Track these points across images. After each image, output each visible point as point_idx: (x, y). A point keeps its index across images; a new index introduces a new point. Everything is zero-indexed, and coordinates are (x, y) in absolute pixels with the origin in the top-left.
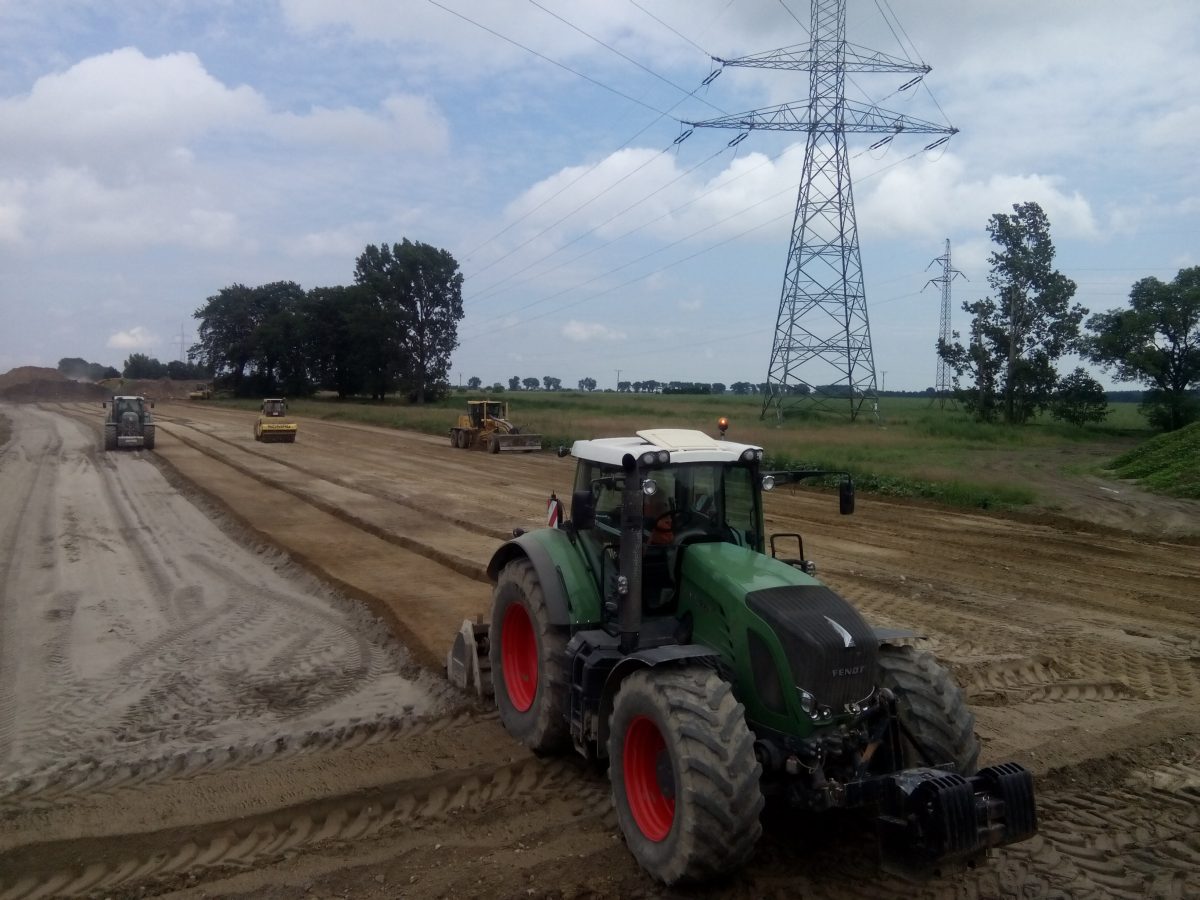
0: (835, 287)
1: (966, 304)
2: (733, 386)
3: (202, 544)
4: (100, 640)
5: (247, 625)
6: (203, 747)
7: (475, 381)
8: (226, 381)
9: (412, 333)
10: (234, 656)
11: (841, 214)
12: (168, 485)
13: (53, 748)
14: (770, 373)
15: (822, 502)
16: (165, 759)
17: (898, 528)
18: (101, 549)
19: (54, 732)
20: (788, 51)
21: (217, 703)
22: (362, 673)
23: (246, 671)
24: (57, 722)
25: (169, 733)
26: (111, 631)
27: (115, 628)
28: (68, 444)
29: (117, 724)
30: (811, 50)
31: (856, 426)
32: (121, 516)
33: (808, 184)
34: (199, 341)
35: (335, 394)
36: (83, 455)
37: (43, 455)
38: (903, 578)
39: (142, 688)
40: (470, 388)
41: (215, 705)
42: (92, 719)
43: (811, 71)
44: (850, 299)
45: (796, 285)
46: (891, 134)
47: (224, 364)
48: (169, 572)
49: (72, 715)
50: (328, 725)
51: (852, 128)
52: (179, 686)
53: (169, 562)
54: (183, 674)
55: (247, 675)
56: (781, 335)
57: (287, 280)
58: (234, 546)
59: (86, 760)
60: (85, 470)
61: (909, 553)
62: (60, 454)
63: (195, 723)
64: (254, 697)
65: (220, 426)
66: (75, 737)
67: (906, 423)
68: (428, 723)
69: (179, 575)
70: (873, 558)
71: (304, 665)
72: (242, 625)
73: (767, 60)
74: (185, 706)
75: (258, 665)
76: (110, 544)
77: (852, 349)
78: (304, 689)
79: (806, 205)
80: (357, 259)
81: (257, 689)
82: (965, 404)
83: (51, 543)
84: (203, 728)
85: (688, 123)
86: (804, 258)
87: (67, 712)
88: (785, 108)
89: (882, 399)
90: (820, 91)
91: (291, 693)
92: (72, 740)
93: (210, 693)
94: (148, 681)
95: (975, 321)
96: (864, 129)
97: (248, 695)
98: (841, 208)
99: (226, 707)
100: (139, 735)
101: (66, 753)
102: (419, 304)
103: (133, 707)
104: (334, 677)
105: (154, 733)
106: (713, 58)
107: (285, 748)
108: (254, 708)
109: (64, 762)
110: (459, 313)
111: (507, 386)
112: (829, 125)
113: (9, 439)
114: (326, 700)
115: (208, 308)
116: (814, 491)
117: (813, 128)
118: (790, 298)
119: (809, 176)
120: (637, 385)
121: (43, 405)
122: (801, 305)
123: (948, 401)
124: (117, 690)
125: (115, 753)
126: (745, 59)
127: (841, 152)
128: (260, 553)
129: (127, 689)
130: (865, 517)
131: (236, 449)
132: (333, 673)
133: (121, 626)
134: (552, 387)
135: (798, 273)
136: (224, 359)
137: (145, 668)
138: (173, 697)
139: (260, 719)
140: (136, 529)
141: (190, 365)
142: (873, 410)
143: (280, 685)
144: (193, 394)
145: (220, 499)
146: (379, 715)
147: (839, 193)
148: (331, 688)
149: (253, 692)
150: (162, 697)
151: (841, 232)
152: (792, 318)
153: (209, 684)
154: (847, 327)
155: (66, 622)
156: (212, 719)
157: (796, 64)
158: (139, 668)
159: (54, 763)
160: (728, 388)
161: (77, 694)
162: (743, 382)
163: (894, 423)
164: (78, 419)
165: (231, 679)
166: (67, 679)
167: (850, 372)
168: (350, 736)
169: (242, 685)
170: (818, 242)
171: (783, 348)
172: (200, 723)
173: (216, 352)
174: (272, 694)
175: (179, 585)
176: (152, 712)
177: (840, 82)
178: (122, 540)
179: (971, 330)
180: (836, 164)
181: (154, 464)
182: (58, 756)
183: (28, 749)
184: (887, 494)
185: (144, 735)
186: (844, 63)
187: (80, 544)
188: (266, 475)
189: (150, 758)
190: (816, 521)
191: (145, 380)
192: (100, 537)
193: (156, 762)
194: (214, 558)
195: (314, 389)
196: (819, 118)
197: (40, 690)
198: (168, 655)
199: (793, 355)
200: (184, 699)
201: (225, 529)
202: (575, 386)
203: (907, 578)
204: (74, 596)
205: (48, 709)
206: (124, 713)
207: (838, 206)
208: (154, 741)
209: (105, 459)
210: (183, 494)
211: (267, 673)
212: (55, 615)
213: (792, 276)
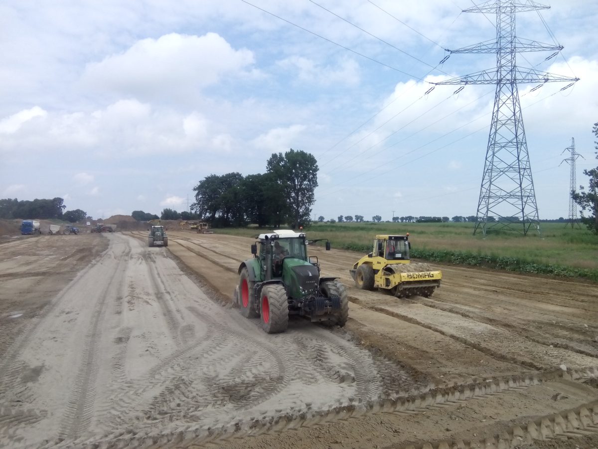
0: (514, 164)
1: (586, 171)
2: (453, 218)
3: (195, 301)
4: (141, 356)
5: (218, 348)
6: (194, 426)
7: (321, 218)
8: (207, 220)
9: (293, 195)
10: (210, 367)
11: (515, 125)
12: (179, 270)
13: (112, 422)
14: (478, 210)
15: (521, 280)
16: (172, 434)
17: (571, 295)
18: (145, 303)
19: (114, 412)
20: (485, 44)
21: (201, 396)
22: (280, 379)
23: (217, 376)
24: (115, 406)
25: (174, 416)
26: (147, 350)
27: (149, 349)
28: (134, 251)
29: (147, 408)
30: (497, 43)
31: (527, 238)
32: (156, 286)
33: (498, 111)
34: (196, 202)
35: (257, 225)
36: (140, 256)
37: (122, 256)
38: (586, 325)
39: (161, 386)
40: (319, 221)
41: (199, 398)
42: (133, 405)
43: (497, 53)
44: (522, 170)
45: (492, 164)
46: (542, 83)
47: (206, 212)
48: (178, 316)
49: (124, 401)
50: (263, 414)
51: (520, 81)
52: (181, 385)
53: (178, 311)
54: (183, 377)
55: (217, 379)
56: (484, 190)
57: (235, 172)
58: (210, 301)
59: (129, 432)
60: (141, 263)
61: (584, 311)
62: (130, 255)
63: (189, 409)
64: (222, 393)
65: (205, 241)
66: (124, 416)
67: (554, 236)
68: (322, 416)
69: (183, 318)
70: (564, 313)
71: (249, 374)
72: (215, 348)
73: (474, 49)
74: (184, 399)
75: (224, 373)
76: (149, 301)
77: (523, 197)
78: (249, 389)
79: (497, 122)
80: (268, 161)
81: (223, 388)
82: (588, 225)
83: (121, 300)
84: (193, 413)
85: (433, 83)
86: (496, 149)
87: (121, 400)
88: (484, 72)
89: (541, 223)
90: (502, 63)
91: (242, 391)
92: (122, 418)
93: (197, 390)
94: (164, 382)
95: (591, 180)
96: (527, 81)
97: (218, 392)
98: (515, 123)
99: (206, 399)
100: (158, 416)
101: (119, 427)
102: (296, 180)
103: (156, 398)
104: (265, 381)
105: (166, 415)
106: (445, 50)
107: (240, 429)
108: (222, 400)
109: (117, 432)
110: (315, 184)
111: (337, 220)
112: (508, 80)
113: (107, 248)
114: (261, 397)
115: (199, 186)
116: (514, 273)
117: (499, 82)
118: (489, 171)
119: (498, 107)
120: (402, 219)
121: (124, 232)
122: (496, 174)
123: (576, 224)
124: (148, 387)
125: (145, 427)
126: (462, 49)
127: (515, 94)
128: (223, 306)
129: (153, 386)
130: (551, 289)
131: (212, 252)
132: (265, 379)
133: (152, 348)
134: (359, 220)
135: (493, 157)
136: (207, 210)
137: (163, 373)
138: (177, 392)
139: (225, 408)
140: (162, 293)
141: (191, 213)
142: (536, 229)
143: (236, 386)
144: (192, 226)
145: (204, 277)
146: (292, 408)
147: (514, 115)
148: (263, 389)
149: (221, 391)
150: (171, 392)
151: (516, 135)
152: (490, 181)
153: (197, 384)
154: (521, 185)
155: (125, 345)
156: (198, 407)
157: (489, 50)
158: (160, 373)
159: (112, 433)
160: (451, 219)
161: (127, 388)
162: (459, 216)
163: (548, 236)
164: (139, 238)
165: (209, 381)
166: (122, 379)
167: (523, 209)
168: (277, 422)
169: (215, 386)
170: (504, 140)
171: (486, 197)
172: (192, 409)
173: (203, 207)
174: (231, 392)
175: (183, 324)
176: (166, 401)
177: (513, 58)
178: (156, 299)
179: (589, 185)
180: (512, 100)
181: (173, 260)
182: (114, 428)
183: (99, 422)
184: (558, 275)
185: (162, 417)
186: (515, 48)
187: (135, 301)
188: (226, 265)
189: (163, 433)
190: (522, 291)
191: (170, 220)
192: (145, 297)
193: (167, 435)
194: (201, 309)
195: (247, 223)
196: (502, 77)
197: (108, 386)
198: (176, 366)
199: (491, 200)
200: (183, 394)
201: (207, 293)
202: (371, 220)
203: (588, 326)
204: (130, 330)
205: (111, 398)
206: (151, 401)
207: (514, 121)
208: (166, 420)
209: (150, 258)
210: (186, 274)
211: (229, 378)
212: (120, 340)
213: (490, 159)
